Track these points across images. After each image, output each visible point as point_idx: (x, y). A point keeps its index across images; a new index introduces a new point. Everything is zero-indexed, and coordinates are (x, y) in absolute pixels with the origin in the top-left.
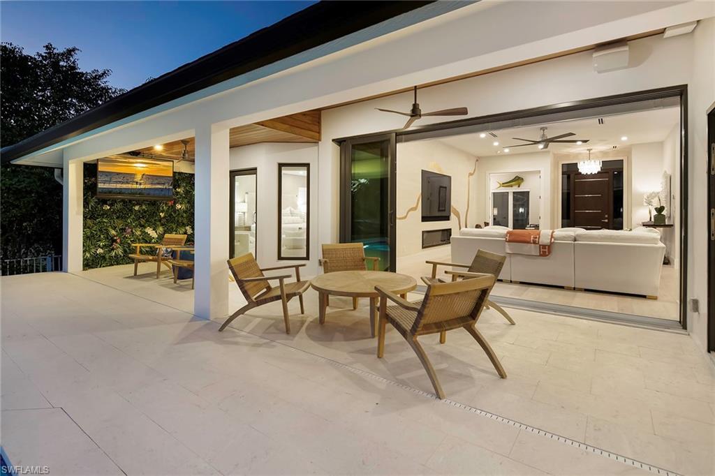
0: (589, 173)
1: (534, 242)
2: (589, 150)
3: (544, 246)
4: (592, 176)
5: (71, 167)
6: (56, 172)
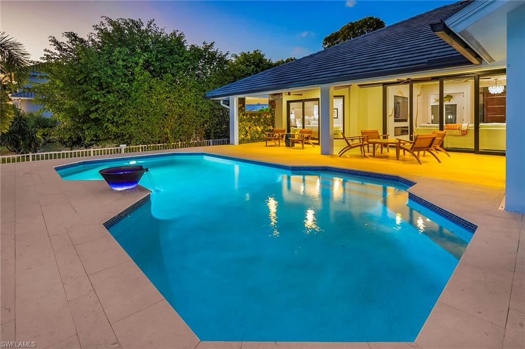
0: (496, 93)
1: (459, 129)
2: (496, 80)
3: (464, 131)
4: (498, 94)
5: (235, 100)
6: (222, 102)
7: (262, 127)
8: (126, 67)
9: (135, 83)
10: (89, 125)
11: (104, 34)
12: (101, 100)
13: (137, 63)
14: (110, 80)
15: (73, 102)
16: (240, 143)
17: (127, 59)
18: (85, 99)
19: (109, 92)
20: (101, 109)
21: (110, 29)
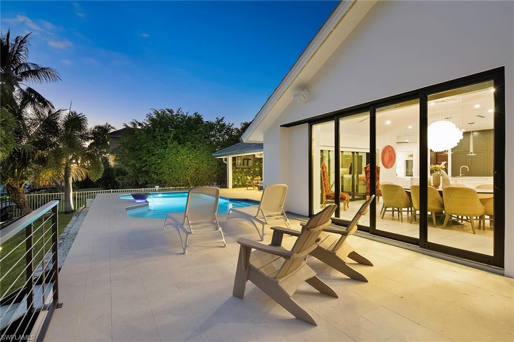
5: (230, 158)
6: (224, 159)
7: (251, 177)
8: (163, 139)
9: (168, 149)
10: (141, 175)
11: (152, 120)
12: (148, 160)
13: (169, 137)
14: (152, 148)
15: (133, 161)
16: (233, 187)
17: (163, 135)
18: (140, 159)
19: (153, 155)
20: (148, 165)
21: (154, 116)
